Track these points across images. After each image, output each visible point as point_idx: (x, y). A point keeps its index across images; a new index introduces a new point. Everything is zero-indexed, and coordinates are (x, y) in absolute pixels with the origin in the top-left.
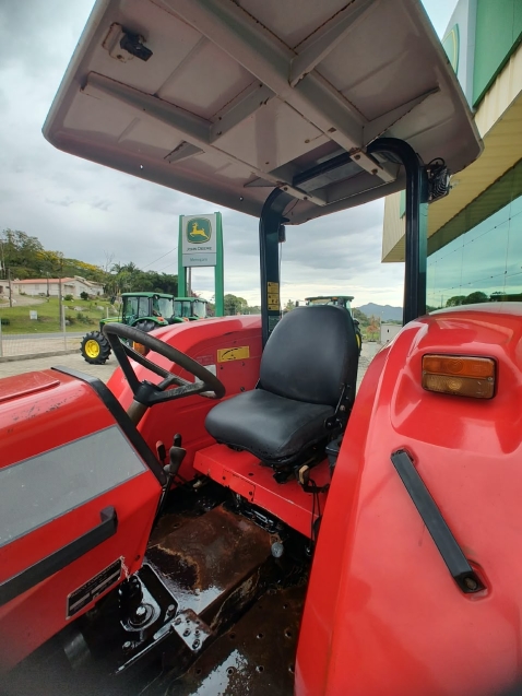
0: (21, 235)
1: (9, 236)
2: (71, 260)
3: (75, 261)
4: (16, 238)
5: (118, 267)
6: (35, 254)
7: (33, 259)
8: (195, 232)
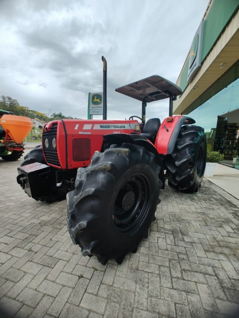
0: (9, 99)
1: (4, 98)
2: (32, 111)
3: (34, 112)
4: (7, 100)
5: (54, 114)
6: (15, 107)
7: (15, 110)
8: (95, 100)
